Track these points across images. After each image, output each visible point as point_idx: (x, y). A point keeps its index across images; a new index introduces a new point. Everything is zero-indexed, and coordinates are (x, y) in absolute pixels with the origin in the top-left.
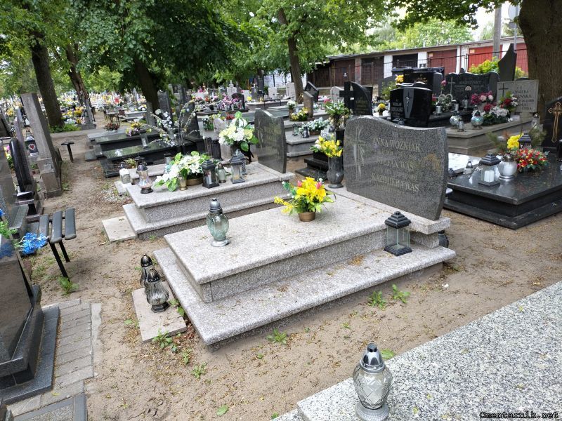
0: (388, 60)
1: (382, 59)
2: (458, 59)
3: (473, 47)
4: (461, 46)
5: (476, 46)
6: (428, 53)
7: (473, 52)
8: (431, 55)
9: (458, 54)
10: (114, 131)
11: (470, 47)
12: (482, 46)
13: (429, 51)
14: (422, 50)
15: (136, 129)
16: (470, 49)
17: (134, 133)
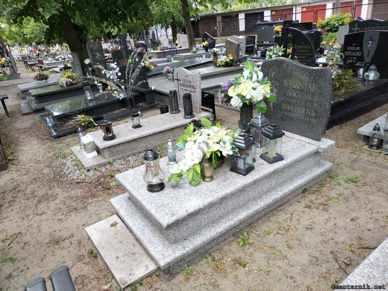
0: (242, 16)
1: (237, 16)
2: (294, 15)
3: (305, 6)
4: (296, 5)
5: (307, 5)
6: (272, 11)
7: (304, 10)
8: (274, 13)
9: (294, 12)
10: (44, 81)
11: (303, 6)
12: (312, 5)
13: (272, 9)
14: (267, 8)
15: (70, 80)
16: (302, 8)
17: (69, 83)
